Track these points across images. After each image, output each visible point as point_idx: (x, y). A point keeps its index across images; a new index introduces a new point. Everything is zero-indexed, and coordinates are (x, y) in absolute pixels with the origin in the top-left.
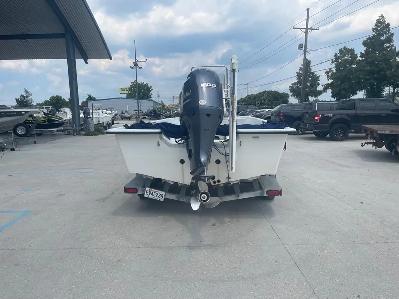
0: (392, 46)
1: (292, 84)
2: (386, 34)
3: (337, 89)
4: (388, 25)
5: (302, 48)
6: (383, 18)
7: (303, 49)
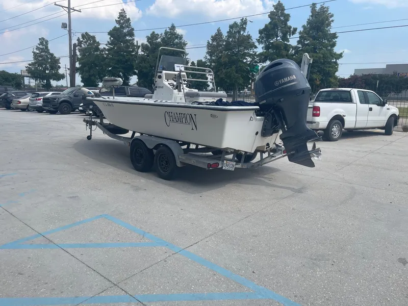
0: (134, 39)
1: (29, 65)
2: (128, 28)
3: (87, 74)
4: (129, 19)
5: (66, 27)
6: (125, 12)
7: (68, 29)
